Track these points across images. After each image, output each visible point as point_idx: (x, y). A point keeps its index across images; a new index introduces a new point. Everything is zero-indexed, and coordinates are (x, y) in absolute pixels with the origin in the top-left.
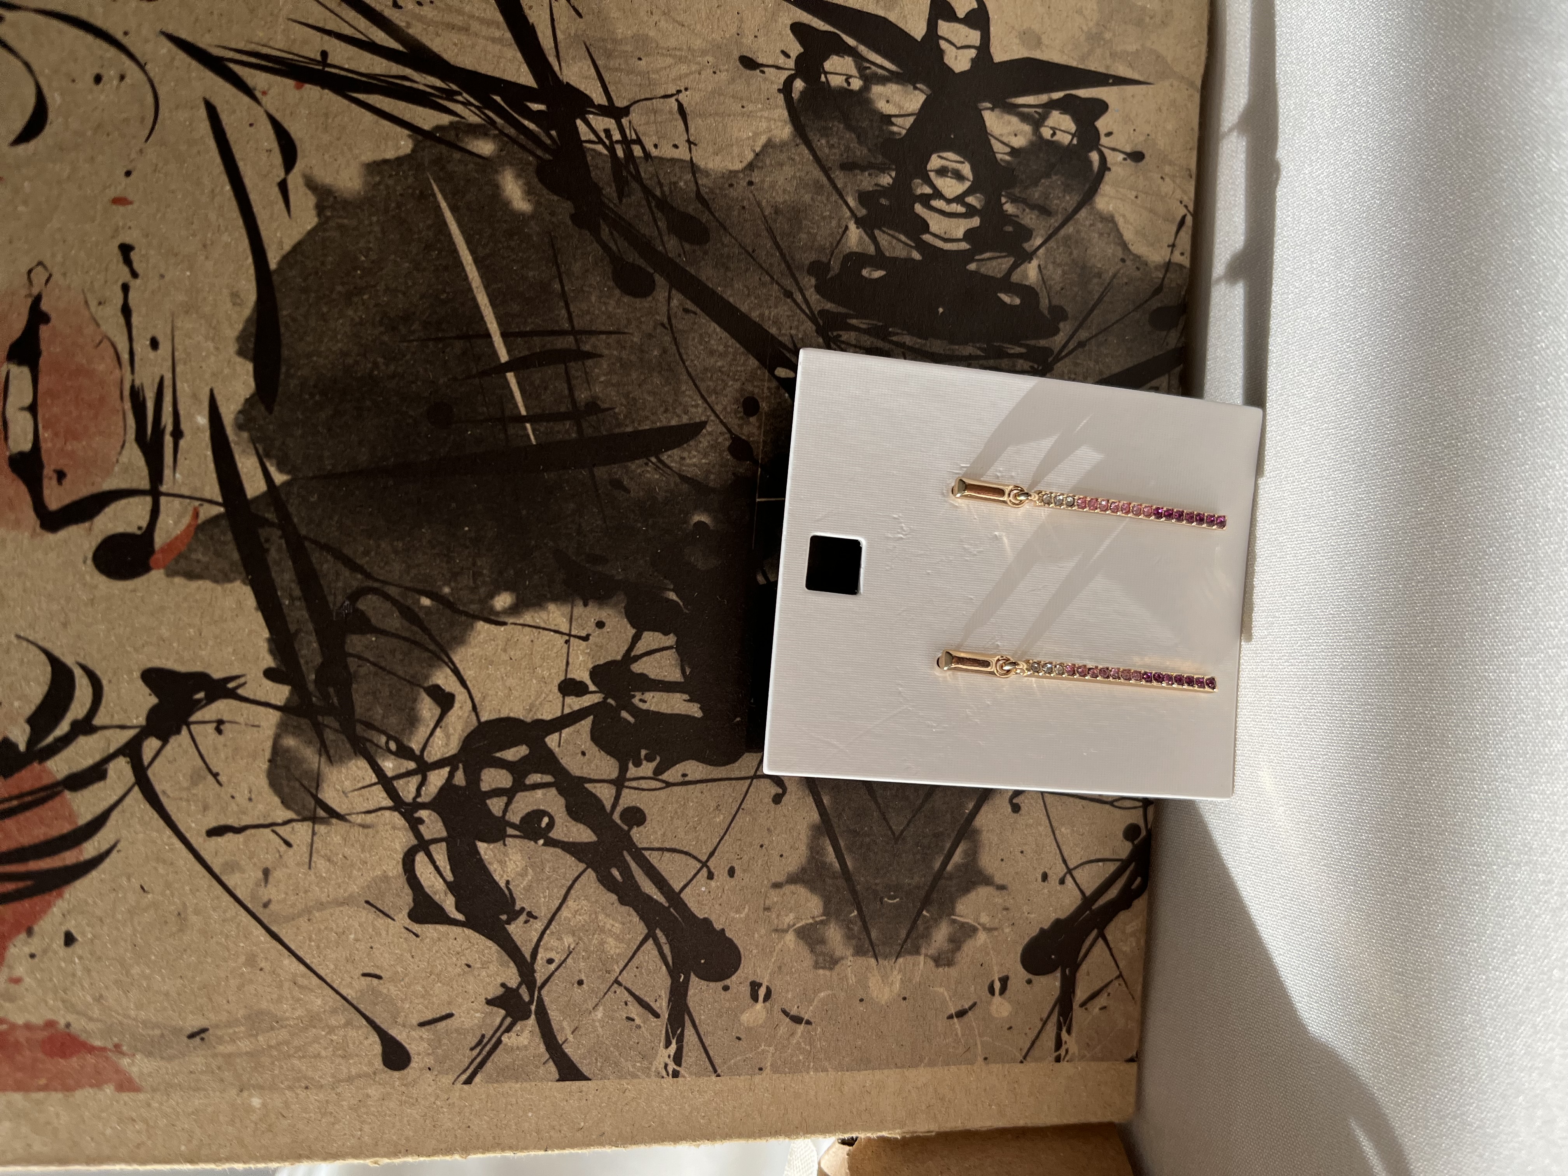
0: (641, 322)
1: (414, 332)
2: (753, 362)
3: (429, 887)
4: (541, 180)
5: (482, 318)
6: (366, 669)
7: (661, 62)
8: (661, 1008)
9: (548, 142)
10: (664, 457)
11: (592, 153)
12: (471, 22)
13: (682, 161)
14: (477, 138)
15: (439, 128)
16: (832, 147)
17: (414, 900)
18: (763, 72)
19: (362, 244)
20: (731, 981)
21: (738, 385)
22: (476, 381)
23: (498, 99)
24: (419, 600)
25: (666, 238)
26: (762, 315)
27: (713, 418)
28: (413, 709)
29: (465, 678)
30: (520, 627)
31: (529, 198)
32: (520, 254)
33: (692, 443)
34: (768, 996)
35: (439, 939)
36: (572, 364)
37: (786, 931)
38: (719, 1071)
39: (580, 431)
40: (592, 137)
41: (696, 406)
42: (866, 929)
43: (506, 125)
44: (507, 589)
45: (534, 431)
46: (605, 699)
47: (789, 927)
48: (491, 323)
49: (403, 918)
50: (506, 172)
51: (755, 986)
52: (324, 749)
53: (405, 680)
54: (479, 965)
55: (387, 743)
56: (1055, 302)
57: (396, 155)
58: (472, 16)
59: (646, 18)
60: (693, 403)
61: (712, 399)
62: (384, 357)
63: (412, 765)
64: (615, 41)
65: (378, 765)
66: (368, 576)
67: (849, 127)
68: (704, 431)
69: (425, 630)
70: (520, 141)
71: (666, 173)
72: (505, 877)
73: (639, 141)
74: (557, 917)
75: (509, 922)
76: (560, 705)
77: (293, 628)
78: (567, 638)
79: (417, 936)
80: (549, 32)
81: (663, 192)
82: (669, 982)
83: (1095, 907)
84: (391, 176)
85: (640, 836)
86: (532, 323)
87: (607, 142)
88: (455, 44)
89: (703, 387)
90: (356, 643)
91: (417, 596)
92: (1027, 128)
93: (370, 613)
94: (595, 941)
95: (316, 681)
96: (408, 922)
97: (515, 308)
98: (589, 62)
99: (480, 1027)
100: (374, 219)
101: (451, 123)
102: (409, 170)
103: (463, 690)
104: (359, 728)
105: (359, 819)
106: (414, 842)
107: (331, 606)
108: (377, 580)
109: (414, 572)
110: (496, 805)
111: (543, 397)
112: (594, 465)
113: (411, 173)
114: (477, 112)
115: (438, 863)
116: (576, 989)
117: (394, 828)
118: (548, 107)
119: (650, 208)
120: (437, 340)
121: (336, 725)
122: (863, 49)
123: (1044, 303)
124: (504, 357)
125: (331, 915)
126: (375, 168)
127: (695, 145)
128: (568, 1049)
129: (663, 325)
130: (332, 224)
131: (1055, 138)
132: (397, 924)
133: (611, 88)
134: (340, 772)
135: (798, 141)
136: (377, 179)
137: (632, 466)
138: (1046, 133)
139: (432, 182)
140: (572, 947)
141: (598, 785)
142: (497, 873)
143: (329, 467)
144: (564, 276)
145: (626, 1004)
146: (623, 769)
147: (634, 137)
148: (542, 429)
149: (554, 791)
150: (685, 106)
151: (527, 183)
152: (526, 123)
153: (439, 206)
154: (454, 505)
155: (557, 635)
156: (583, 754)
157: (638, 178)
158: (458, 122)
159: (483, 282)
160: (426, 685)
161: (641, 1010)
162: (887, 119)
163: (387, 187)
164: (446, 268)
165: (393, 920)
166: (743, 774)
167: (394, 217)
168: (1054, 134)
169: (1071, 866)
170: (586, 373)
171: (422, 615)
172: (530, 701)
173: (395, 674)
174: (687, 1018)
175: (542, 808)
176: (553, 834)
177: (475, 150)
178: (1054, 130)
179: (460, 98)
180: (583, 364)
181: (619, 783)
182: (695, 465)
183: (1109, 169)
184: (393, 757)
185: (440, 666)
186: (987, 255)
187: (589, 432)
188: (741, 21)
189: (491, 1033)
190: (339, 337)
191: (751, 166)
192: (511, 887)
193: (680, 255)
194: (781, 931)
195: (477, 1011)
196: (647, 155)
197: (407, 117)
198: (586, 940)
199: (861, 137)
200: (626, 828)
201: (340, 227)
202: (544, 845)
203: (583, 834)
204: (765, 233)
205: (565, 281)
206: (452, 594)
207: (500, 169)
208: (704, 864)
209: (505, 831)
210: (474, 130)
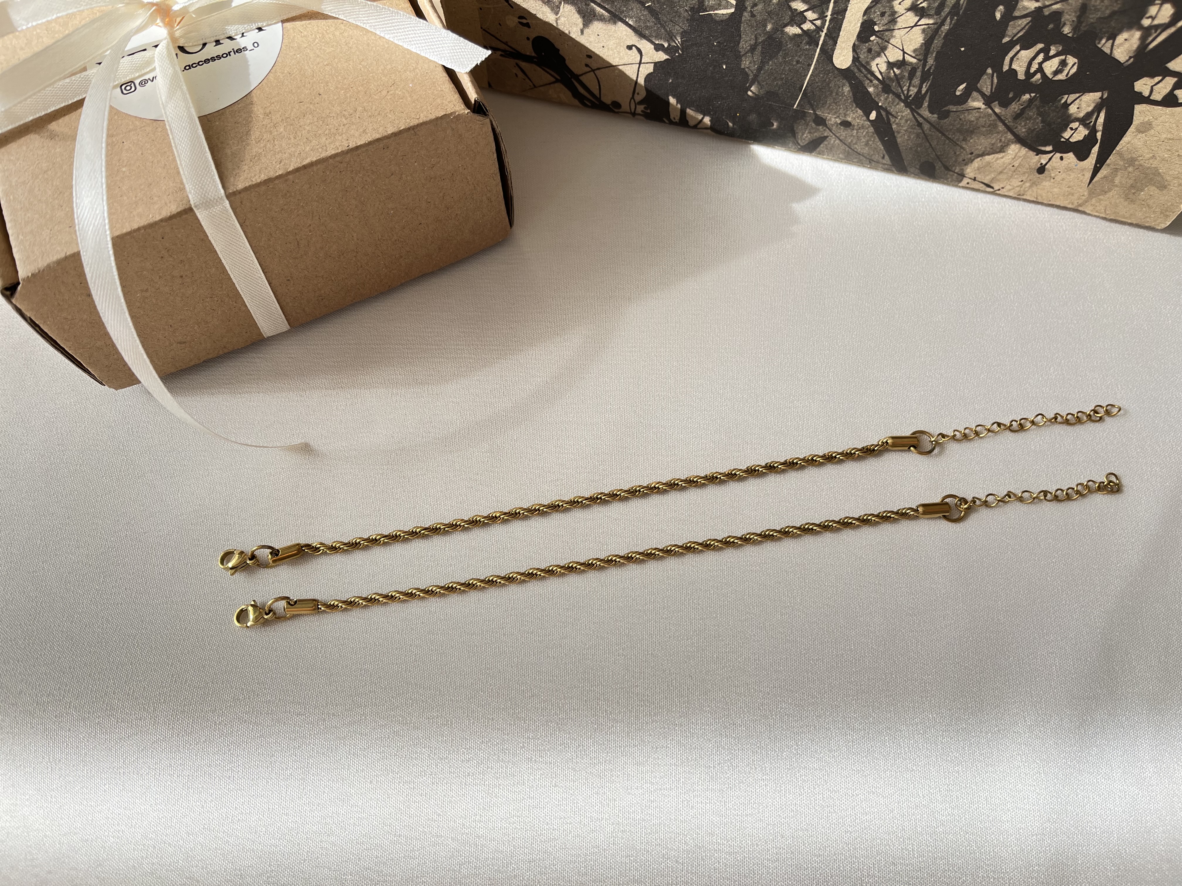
56: (952, 114)
67: (1113, 14)
83: (573, 80)
92: (1081, 115)
122: (1170, 31)
123: (953, 108)
131: (1069, 129)
138: (1075, 125)
162: (1112, 37)
168: (1072, 129)
169: (596, 72)
178: (1075, 130)
183: (1037, 155)
186: (995, 80)
199: (1105, 19)
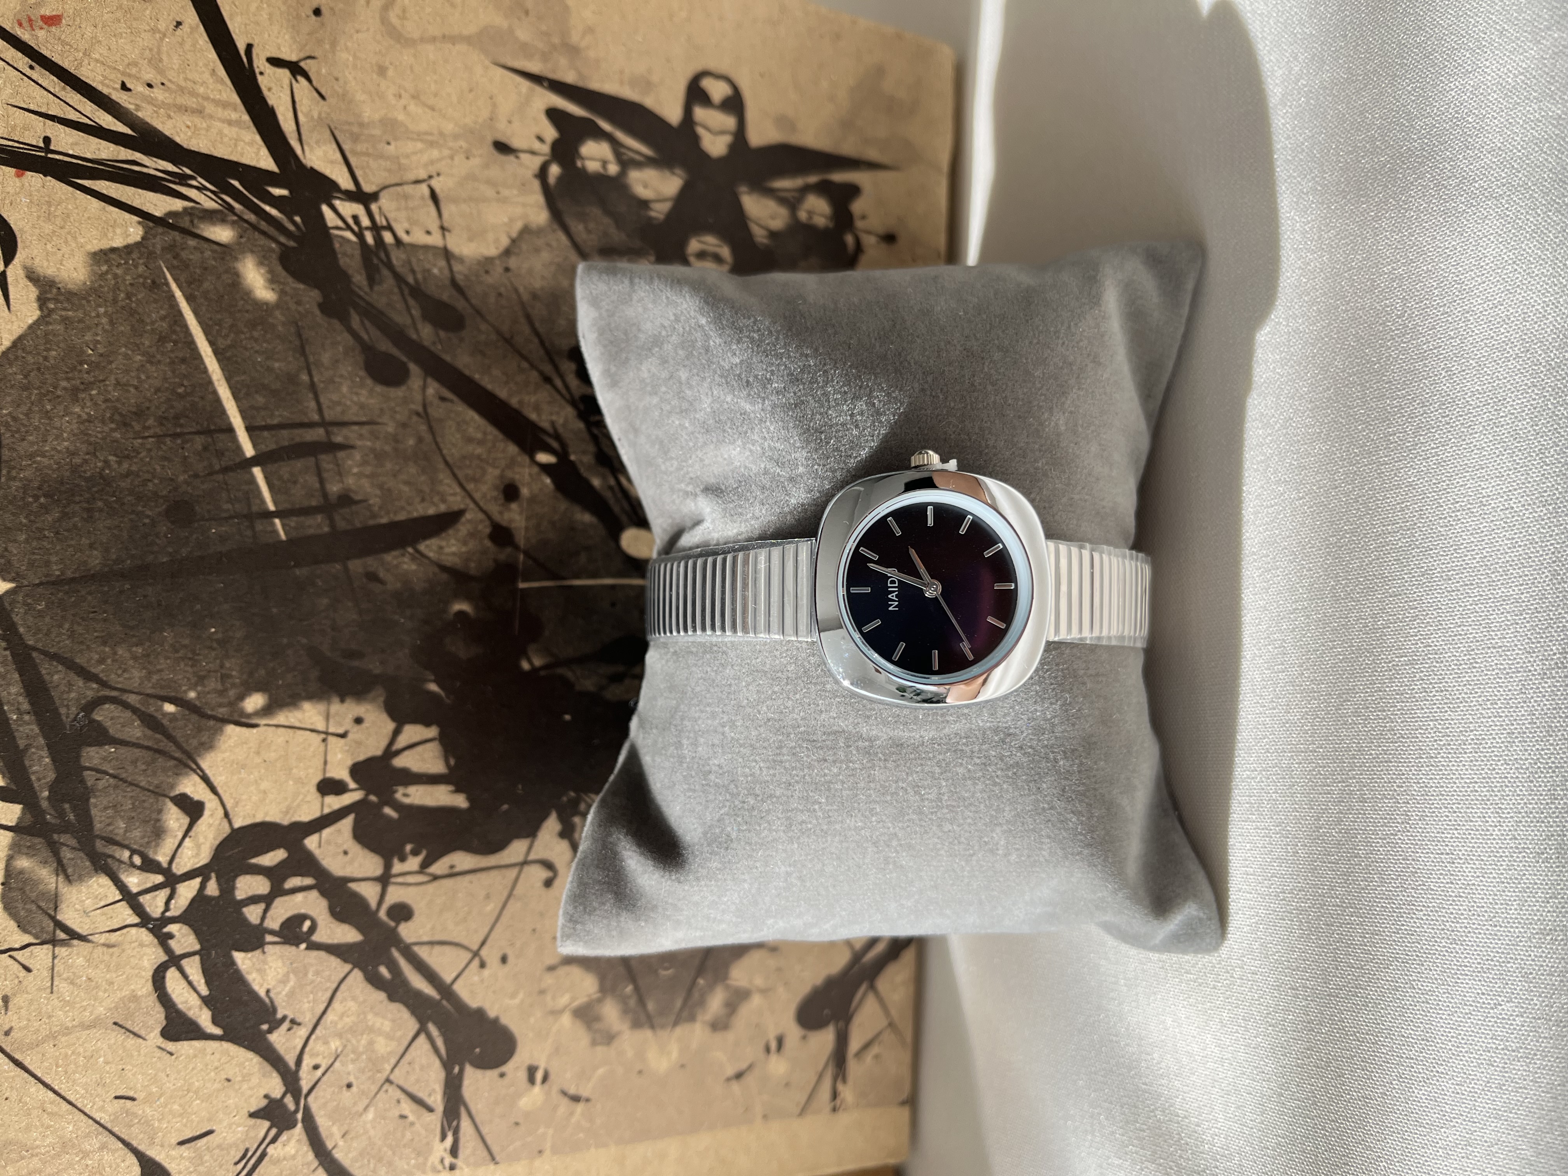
0: (395, 412)
1: (149, 428)
2: (512, 449)
3: (183, 1003)
4: (286, 268)
5: (223, 412)
6: (105, 781)
7: (410, 146)
8: (435, 1101)
9: (291, 228)
10: (422, 547)
11: (339, 239)
12: (206, 104)
13: (434, 248)
14: (214, 224)
15: (171, 214)
16: (589, 232)
17: (166, 1018)
18: (517, 157)
19: (88, 337)
20: (508, 1068)
21: (497, 472)
22: (220, 477)
23: (236, 183)
24: (162, 707)
25: (420, 325)
26: (521, 402)
27: (472, 505)
28: (158, 820)
29: (216, 784)
30: (274, 728)
31: (274, 286)
32: (265, 345)
33: (451, 532)
34: (545, 1079)
35: (195, 1056)
36: (323, 457)
37: (561, 1012)
38: (498, 1158)
39: (332, 525)
40: (340, 223)
41: (454, 494)
42: (642, 1002)
43: (246, 211)
44: (258, 689)
45: (283, 526)
46: (367, 795)
47: (566, 1007)
48: (234, 417)
49: (154, 1037)
50: (246, 260)
51: (532, 1071)
52: (61, 869)
53: (149, 791)
54: (239, 1078)
55: (131, 857)
57: (125, 243)
58: (207, 98)
59: (394, 102)
60: (451, 491)
61: (470, 486)
62: (115, 455)
63: (159, 879)
64: (361, 125)
65: (122, 882)
66: (104, 684)
67: (608, 212)
68: (463, 520)
69: (170, 737)
70: (262, 228)
71: (419, 260)
72: (266, 986)
73: (389, 228)
74: (322, 1021)
75: (270, 1031)
76: (319, 805)
77: (22, 743)
78: (323, 736)
79: (171, 1054)
80: (291, 114)
81: (416, 280)
82: (442, 1075)
83: (864, 961)
84: (119, 265)
85: (407, 931)
86: (280, 416)
87: (356, 228)
88: (188, 127)
89: (460, 474)
90: (92, 756)
91: (160, 703)
92: (784, 211)
93: (108, 724)
94: (363, 1042)
95: (49, 798)
96: (160, 1041)
97: (260, 400)
98: (334, 146)
99: (244, 1141)
100: (102, 310)
101: (185, 209)
102: (139, 258)
103: (213, 796)
104: (99, 845)
105: (103, 939)
106: (164, 958)
107: (64, 718)
108: (116, 689)
109: (155, 677)
110: (253, 914)
111: (293, 491)
112: (348, 559)
113: (141, 261)
114: (214, 197)
115: (191, 978)
116: (346, 1094)
117: (142, 945)
118: (291, 192)
119: (403, 295)
120: (176, 436)
121: (73, 842)
122: (620, 135)
124: (249, 451)
125: (78, 1039)
126: (102, 257)
127: (449, 231)
128: (338, 1155)
129: (418, 414)
130: (55, 317)
131: (811, 221)
132: (149, 1043)
133: (359, 173)
134: (80, 892)
135: (556, 226)
136: (104, 268)
137: (390, 557)
138: (803, 215)
139: (165, 270)
140: (339, 1050)
141: (363, 884)
142: (257, 982)
143: (58, 573)
144: (313, 367)
145: (399, 1102)
146: (388, 866)
147: (384, 223)
148: (293, 524)
149: (314, 894)
150: (438, 190)
151: (271, 271)
152: (267, 208)
153: (173, 296)
154: (198, 607)
155: (314, 735)
156: (346, 853)
157: (389, 266)
158: (192, 208)
159: (224, 375)
160: (172, 794)
161: (415, 1106)
162: (644, 204)
163: (116, 276)
164: (183, 360)
165: (144, 1039)
166: (513, 860)
167: (123, 308)
168: (810, 217)
170: (338, 465)
171: (165, 722)
172: (287, 803)
173: (137, 786)
174: (463, 1110)
175: (303, 911)
176: (316, 938)
177: (212, 237)
178: (810, 213)
179: (194, 183)
180: (335, 457)
181: (384, 880)
182: (454, 554)
183: (864, 251)
184: (138, 872)
185: (187, 774)
187: (341, 525)
188: (494, 105)
189: (255, 1146)
190: (65, 435)
191: (507, 252)
192: (272, 995)
193: (434, 343)
194: (556, 1013)
195: (238, 1125)
196: (398, 241)
197: (136, 203)
198: (354, 1041)
199: (619, 221)
200: (392, 924)
201: (65, 320)
202: (307, 948)
203: (348, 935)
204: (523, 320)
205: (314, 373)
206: (198, 697)
207: (240, 256)
208: (476, 954)
209: (263, 937)
210: (210, 216)
